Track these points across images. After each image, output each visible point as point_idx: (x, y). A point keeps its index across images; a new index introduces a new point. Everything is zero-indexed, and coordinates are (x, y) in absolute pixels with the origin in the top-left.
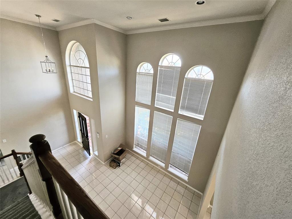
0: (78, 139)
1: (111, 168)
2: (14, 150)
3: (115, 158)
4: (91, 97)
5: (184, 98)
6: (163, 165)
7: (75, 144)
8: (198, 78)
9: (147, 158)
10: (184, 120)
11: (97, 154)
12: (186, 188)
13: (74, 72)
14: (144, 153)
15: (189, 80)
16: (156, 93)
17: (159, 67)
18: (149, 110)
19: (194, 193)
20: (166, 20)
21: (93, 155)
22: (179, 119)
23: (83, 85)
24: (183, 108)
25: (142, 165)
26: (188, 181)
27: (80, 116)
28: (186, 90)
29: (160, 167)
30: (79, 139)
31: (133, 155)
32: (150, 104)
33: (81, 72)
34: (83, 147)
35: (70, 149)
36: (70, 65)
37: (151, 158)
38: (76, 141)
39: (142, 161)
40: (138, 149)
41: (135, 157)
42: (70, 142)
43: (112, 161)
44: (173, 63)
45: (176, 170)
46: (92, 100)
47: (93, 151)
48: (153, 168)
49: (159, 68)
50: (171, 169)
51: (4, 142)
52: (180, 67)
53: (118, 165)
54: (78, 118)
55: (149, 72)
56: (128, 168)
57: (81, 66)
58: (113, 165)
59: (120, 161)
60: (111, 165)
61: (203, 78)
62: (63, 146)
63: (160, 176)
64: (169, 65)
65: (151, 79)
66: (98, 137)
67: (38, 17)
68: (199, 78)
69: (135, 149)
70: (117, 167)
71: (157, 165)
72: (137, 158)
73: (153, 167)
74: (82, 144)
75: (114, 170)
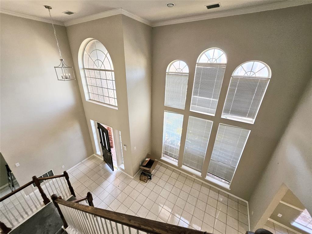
0: (97, 152)
1: (141, 182)
2: (35, 176)
3: (145, 170)
4: (117, 105)
5: (229, 100)
6: (199, 174)
7: (94, 158)
8: (247, 75)
9: (179, 167)
10: (229, 124)
11: (123, 168)
12: (228, 196)
13: (90, 77)
14: (175, 163)
15: (237, 78)
16: (192, 96)
17: (196, 65)
18: (183, 116)
19: (238, 201)
20: (217, 6)
21: (119, 169)
22: (222, 124)
23: (102, 92)
24: (227, 111)
25: (174, 175)
26: (230, 189)
27: (99, 127)
28: (232, 91)
29: (195, 176)
30: (99, 152)
31: (161, 165)
32: (183, 108)
33: (99, 75)
34: (104, 160)
35: (90, 164)
36: (84, 68)
37: (184, 167)
38: (94, 155)
39: (173, 171)
40: (166, 157)
41: (165, 167)
42: (88, 156)
43: (141, 174)
44: (214, 60)
45: (214, 178)
46: (117, 109)
47: (118, 165)
48: (187, 178)
49: (196, 67)
50: (208, 178)
51: (17, 166)
52: (225, 64)
53: (149, 178)
54: (98, 130)
55: (181, 72)
56: (161, 180)
57: (99, 68)
58: (143, 178)
59: (150, 173)
60: (141, 179)
61: (254, 76)
62: (81, 161)
63: (197, 186)
64: (209, 62)
65: (186, 80)
66: (125, 149)
67: (47, 9)
68: (249, 75)
69: (163, 158)
70: (148, 180)
71: (192, 174)
72: (167, 168)
73: (188, 176)
74: (103, 157)
75: (145, 184)
